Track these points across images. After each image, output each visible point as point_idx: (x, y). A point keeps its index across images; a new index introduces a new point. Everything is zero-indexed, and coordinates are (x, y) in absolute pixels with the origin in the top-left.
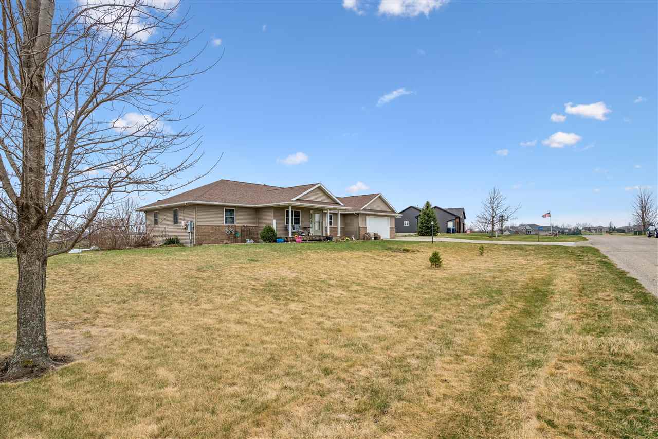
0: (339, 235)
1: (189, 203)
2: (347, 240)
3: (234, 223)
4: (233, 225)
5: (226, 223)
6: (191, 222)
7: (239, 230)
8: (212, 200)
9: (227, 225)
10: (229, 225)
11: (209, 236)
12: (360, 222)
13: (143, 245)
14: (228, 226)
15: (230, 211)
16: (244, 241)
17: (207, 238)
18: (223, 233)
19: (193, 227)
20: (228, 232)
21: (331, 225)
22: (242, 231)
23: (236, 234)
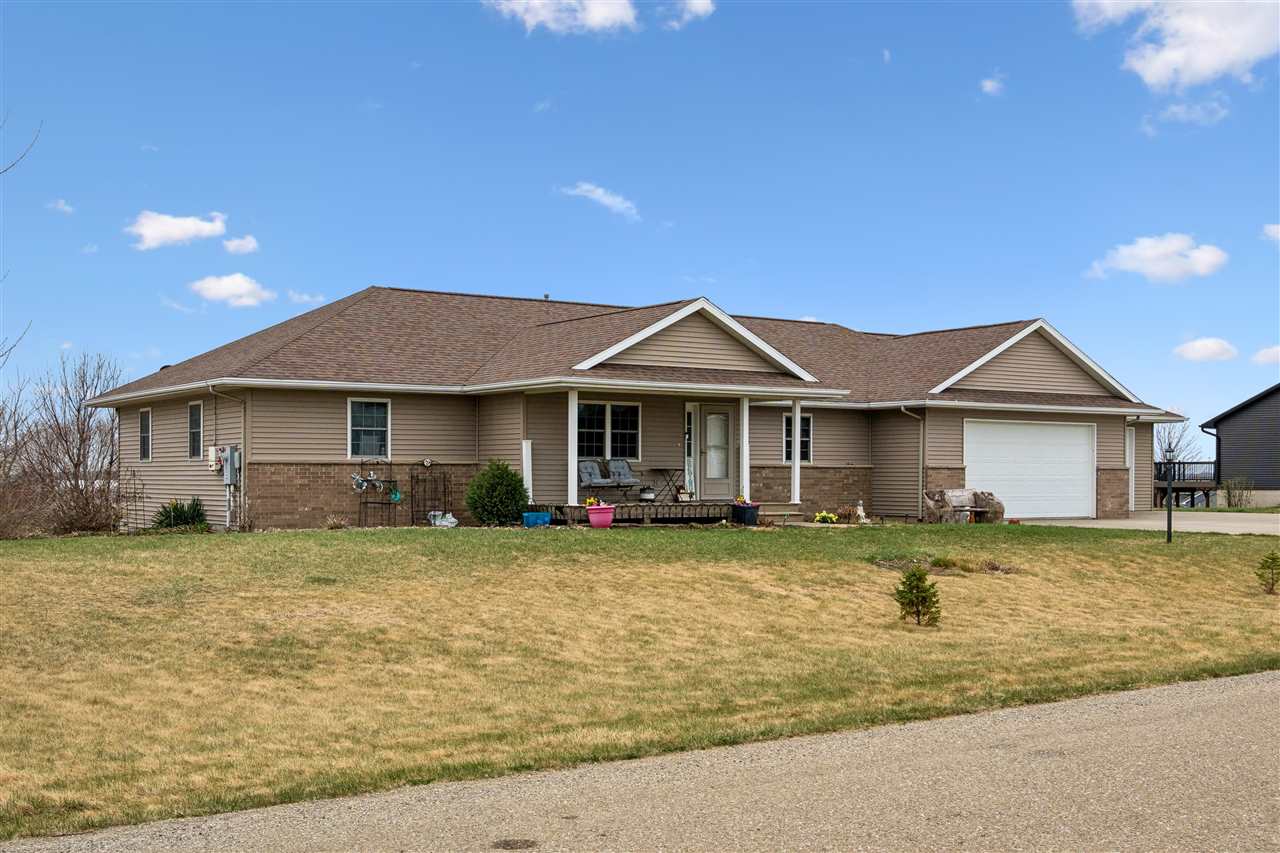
0: (796, 499)
1: (223, 385)
2: (824, 520)
3: (386, 454)
4: (381, 459)
5: (355, 451)
6: (234, 449)
7: (402, 476)
8: (306, 371)
9: (358, 459)
10: (365, 459)
11: (291, 499)
12: (932, 446)
13: (84, 528)
14: (362, 464)
15: (370, 410)
16: (420, 518)
17: (284, 504)
18: (341, 489)
19: (237, 466)
20: (360, 486)
21: (805, 456)
22: (415, 480)
23: (388, 492)
